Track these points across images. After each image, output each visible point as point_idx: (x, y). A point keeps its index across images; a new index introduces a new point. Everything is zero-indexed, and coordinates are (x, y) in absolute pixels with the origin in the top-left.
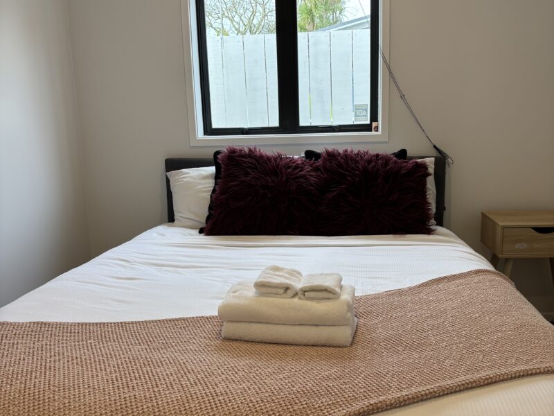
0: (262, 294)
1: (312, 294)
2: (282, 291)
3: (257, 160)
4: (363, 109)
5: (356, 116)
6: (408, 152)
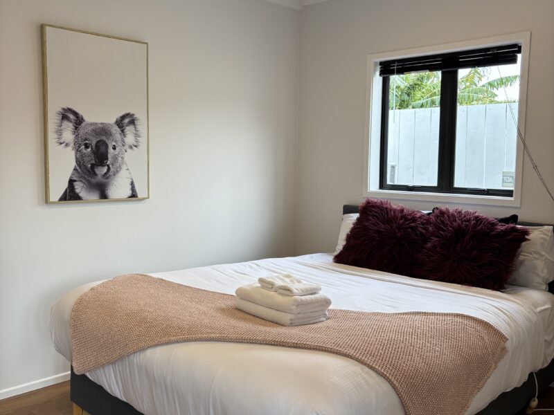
0: (262, 287)
2: (270, 286)
4: (510, 177)
5: (503, 182)
6: (519, 219)
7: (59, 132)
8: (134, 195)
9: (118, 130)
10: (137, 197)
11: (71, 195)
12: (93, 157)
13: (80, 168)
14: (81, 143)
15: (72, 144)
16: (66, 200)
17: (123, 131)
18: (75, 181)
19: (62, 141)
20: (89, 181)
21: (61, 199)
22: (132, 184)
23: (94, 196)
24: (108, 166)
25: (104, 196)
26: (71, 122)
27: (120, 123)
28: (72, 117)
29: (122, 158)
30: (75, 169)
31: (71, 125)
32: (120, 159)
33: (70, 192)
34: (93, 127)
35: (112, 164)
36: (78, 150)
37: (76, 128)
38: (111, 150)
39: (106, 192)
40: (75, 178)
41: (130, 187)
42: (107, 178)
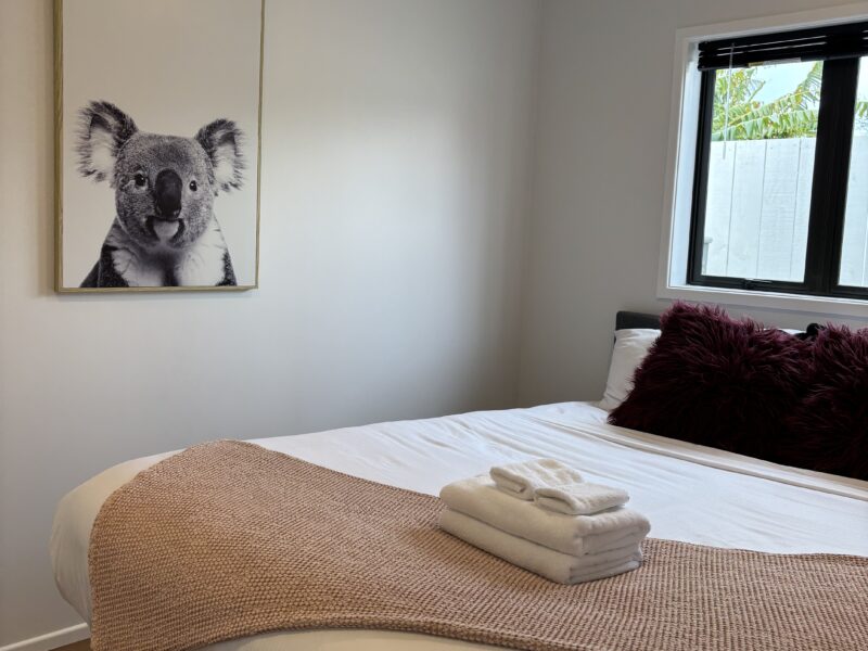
0: (499, 487)
1: (546, 501)
2: (519, 488)
3: (708, 327)
7: (86, 150)
8: (228, 281)
9: (203, 152)
10: (234, 284)
11: (105, 277)
12: (150, 202)
13: (126, 224)
14: (128, 176)
15: (110, 176)
16: (95, 286)
17: (211, 155)
18: (115, 249)
19: (90, 168)
20: (142, 250)
21: (85, 285)
22: (226, 258)
23: (153, 280)
24: (181, 221)
25: (171, 280)
26: (109, 130)
27: (206, 138)
28: (111, 120)
29: (209, 207)
30: (116, 226)
31: (109, 136)
32: (204, 209)
33: (104, 271)
34: (153, 144)
35: (189, 219)
36: (121, 188)
37: (120, 144)
38: (187, 192)
39: (176, 272)
40: (114, 243)
41: (221, 264)
42: (179, 245)
